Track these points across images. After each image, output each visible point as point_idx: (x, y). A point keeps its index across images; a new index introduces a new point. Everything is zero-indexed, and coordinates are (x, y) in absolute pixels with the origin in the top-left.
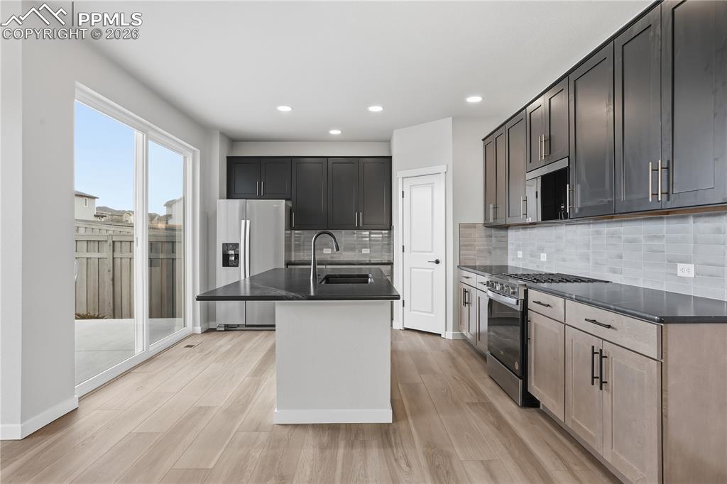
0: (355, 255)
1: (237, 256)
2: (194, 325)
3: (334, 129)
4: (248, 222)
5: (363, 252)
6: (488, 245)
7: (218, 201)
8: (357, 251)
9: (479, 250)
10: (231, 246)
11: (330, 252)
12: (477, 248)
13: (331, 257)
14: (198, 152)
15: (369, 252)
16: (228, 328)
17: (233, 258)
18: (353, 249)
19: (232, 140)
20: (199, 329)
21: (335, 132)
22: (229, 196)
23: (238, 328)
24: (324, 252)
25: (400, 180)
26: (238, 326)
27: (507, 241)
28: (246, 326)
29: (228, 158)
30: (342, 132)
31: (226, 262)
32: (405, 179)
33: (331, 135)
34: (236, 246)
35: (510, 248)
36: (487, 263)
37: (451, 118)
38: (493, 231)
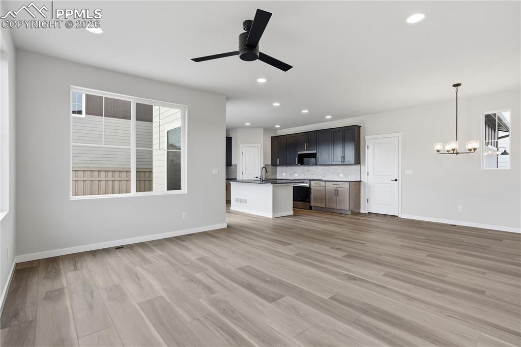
6: (272, 171)
25: (241, 147)
27: (277, 170)
32: (243, 148)
35: (277, 172)
36: (272, 178)
37: (263, 129)
38: (274, 167)
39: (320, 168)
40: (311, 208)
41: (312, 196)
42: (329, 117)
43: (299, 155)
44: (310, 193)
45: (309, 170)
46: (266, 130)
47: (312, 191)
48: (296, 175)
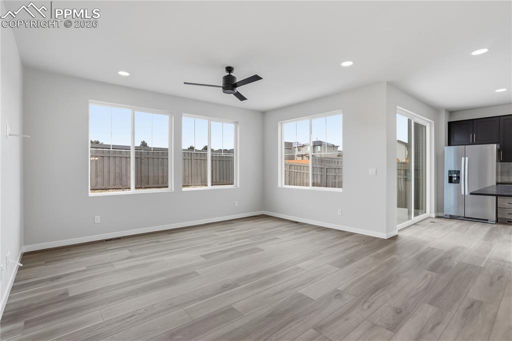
1: (458, 178)
2: (431, 213)
4: (467, 158)
7: (445, 147)
10: (454, 172)
14: (433, 122)
16: (452, 217)
17: (456, 179)
19: (451, 112)
20: (433, 215)
22: (449, 144)
26: (459, 217)
28: (464, 217)
29: (449, 123)
31: (451, 180)
34: (458, 172)
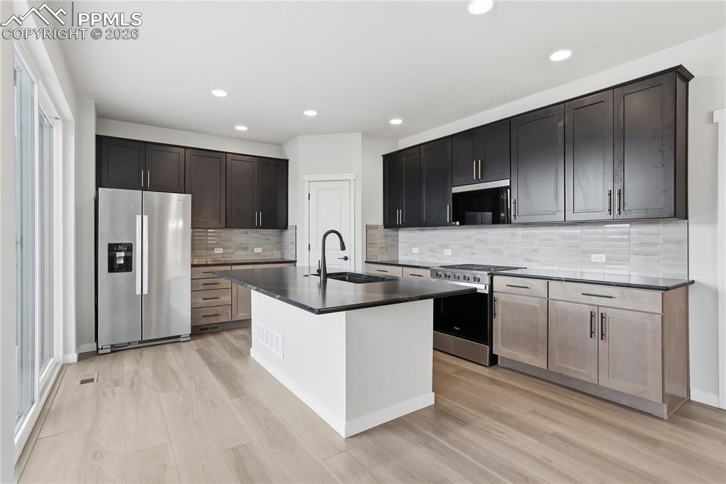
0: (247, 254)
1: (130, 259)
2: (65, 351)
3: (240, 125)
4: (145, 218)
5: (255, 251)
6: (386, 243)
7: (101, 190)
8: (249, 250)
9: (380, 247)
10: (120, 247)
11: (222, 252)
12: (379, 246)
13: (224, 257)
14: (73, 123)
15: (261, 251)
16: (116, 349)
17: (123, 262)
18: (246, 249)
20: (73, 357)
21: (241, 128)
23: (129, 347)
24: (215, 252)
25: (307, 183)
26: (129, 344)
27: (398, 240)
28: (141, 342)
29: (97, 136)
30: (248, 129)
31: (113, 267)
32: (311, 183)
33: (235, 129)
34: (129, 248)
35: (400, 245)
36: (385, 258)
37: (360, 134)
38: (389, 232)
39: (520, 231)
40: (494, 360)
41: (498, 324)
42: (561, 55)
43: (456, 196)
44: (492, 315)
45: (483, 241)
46: (369, 135)
47: (499, 309)
48: (448, 252)
